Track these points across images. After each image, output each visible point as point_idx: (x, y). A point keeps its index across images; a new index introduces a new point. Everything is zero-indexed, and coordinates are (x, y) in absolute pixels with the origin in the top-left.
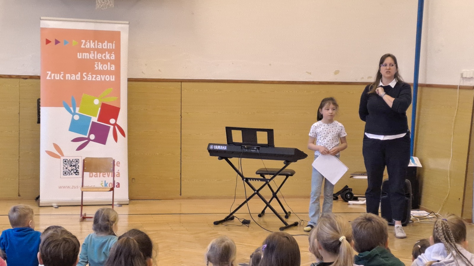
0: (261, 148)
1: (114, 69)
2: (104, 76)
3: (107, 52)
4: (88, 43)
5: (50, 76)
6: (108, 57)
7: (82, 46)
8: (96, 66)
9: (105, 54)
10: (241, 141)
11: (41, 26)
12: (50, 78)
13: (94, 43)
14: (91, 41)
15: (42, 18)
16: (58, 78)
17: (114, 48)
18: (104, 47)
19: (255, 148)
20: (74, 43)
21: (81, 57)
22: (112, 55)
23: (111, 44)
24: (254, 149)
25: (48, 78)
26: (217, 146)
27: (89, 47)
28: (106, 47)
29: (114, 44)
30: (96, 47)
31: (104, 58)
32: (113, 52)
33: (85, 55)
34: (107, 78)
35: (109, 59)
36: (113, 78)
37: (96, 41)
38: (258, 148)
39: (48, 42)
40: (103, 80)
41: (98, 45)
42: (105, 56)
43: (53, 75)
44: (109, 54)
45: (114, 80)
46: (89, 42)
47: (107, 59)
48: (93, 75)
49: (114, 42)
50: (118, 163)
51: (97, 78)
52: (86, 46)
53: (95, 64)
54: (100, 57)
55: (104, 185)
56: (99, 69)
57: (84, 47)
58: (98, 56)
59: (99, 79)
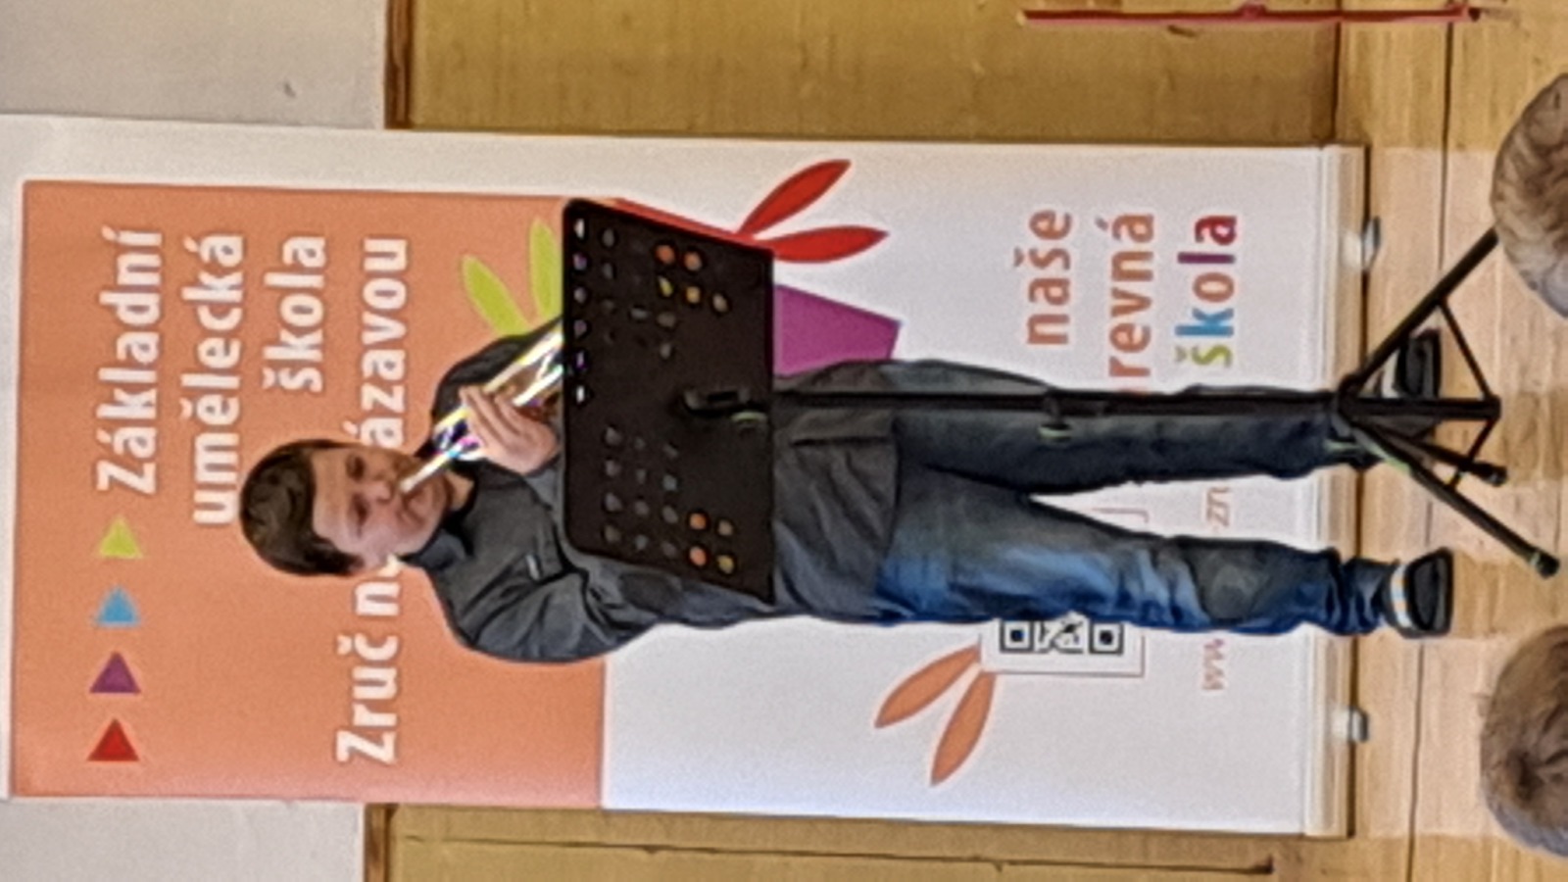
1: (319, 244)
2: (370, 319)
3: (190, 294)
4: (122, 435)
5: (373, 734)
6: (223, 289)
7: (145, 483)
8: (293, 383)
9: (204, 312)
13: (120, 395)
14: (107, 411)
16: (388, 675)
17: (151, 239)
18: (151, 316)
20: (118, 542)
21: (229, 497)
22: (206, 256)
23: (126, 261)
25: (385, 752)
27: (149, 434)
28: (151, 300)
29: (129, 238)
30: (147, 376)
31: (235, 316)
32: (190, 245)
33: (209, 467)
34: (390, 294)
35: (235, 278)
36: (390, 254)
37: (109, 374)
40: (395, 329)
41: (131, 363)
42: (220, 309)
43: (363, 717)
44: (206, 278)
45: (398, 247)
46: (112, 433)
47: (236, 296)
48: (367, 404)
49: (108, 234)
50: (1043, 225)
51: (387, 374)
52: (140, 452)
53: (277, 386)
54: (227, 350)
55: (1206, 343)
56: (315, 355)
57: (149, 469)
58: (220, 361)
59: (396, 356)
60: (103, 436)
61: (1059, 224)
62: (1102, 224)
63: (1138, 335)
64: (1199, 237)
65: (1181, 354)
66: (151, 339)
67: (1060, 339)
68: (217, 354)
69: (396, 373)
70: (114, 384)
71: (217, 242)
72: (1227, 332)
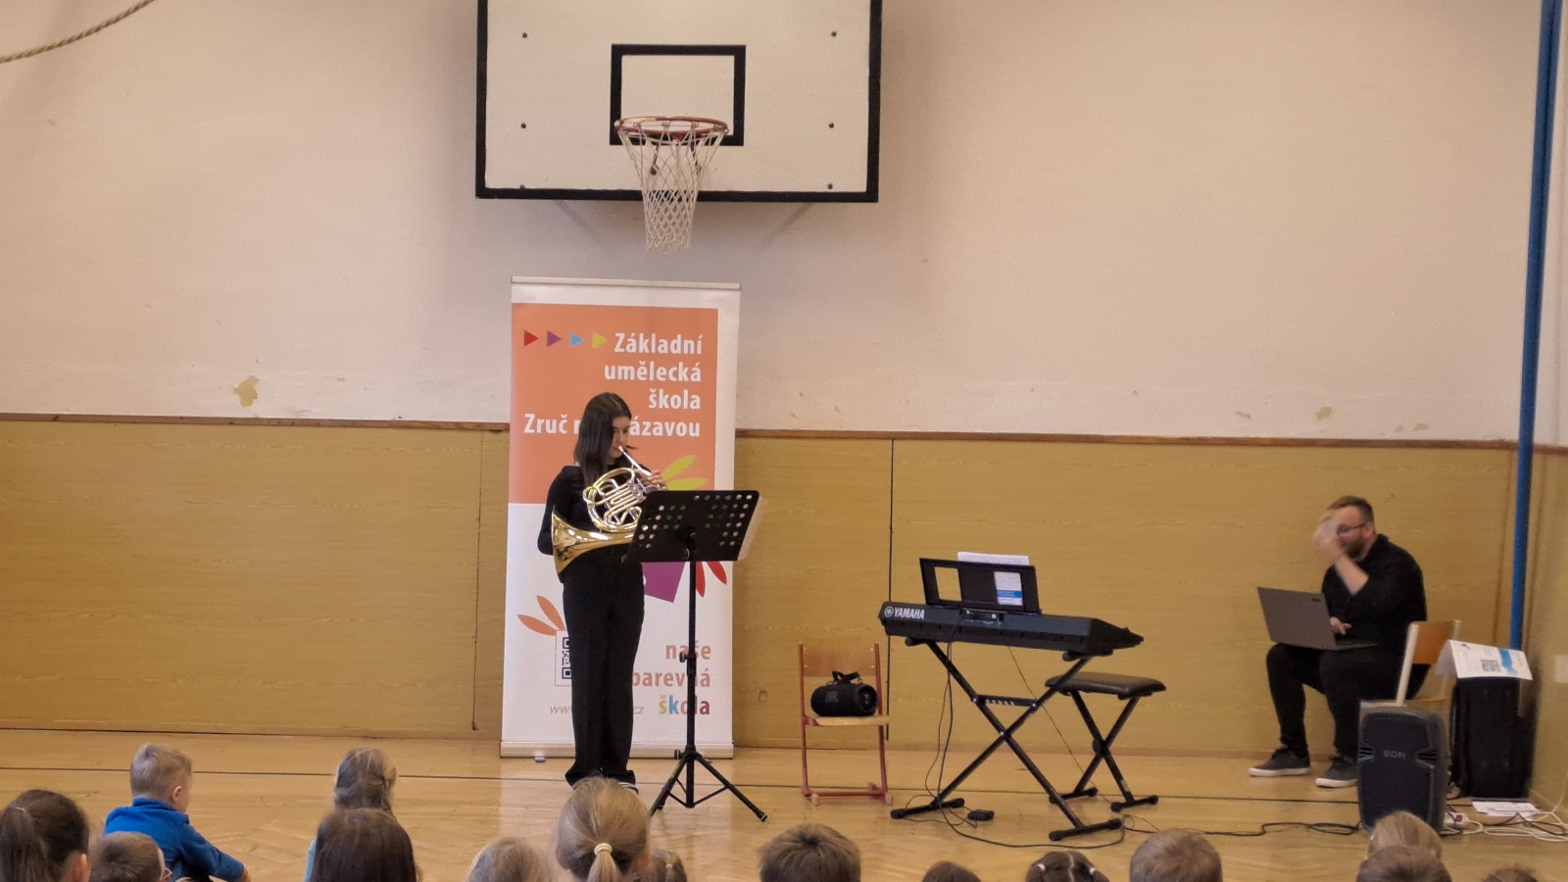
0: (1007, 617)
1: (698, 407)
2: (673, 424)
3: (681, 364)
4: (633, 340)
5: (534, 426)
6: (683, 375)
7: (618, 349)
8: (651, 398)
9: (675, 369)
10: (957, 597)
11: (515, 299)
12: (533, 431)
13: (647, 340)
14: (641, 336)
15: (516, 278)
16: (554, 431)
17: (699, 352)
18: (674, 351)
19: (994, 616)
20: (598, 340)
21: (613, 377)
22: (693, 369)
23: (692, 342)
24: (990, 619)
25: (528, 430)
26: (902, 609)
27: (634, 350)
28: (679, 351)
29: (699, 343)
30: (653, 351)
31: (673, 379)
32: (697, 364)
33: (623, 371)
34: (681, 431)
35: (686, 379)
36: (694, 430)
37: (654, 335)
38: (1002, 617)
39: (529, 338)
40: (670, 433)
41: (658, 344)
42: (676, 374)
43: (540, 422)
44: (687, 369)
45: (697, 434)
46: (634, 338)
47: (681, 379)
48: (644, 423)
49: (701, 337)
50: (706, 650)
51: (654, 431)
52: (628, 347)
53: (650, 393)
54: (662, 376)
55: (667, 705)
56: (661, 406)
57: (622, 350)
58: (658, 373)
59: (661, 434)
60: (633, 335)
61: (706, 655)
62: (707, 670)
63: (669, 682)
64: (703, 702)
65: (662, 697)
66: (666, 351)
67: (668, 657)
68: (661, 372)
69: (655, 433)
70: (650, 337)
71: (698, 373)
72: (671, 712)
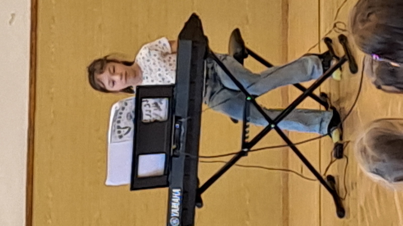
10: (162, 157)
19: (177, 125)
24: (180, 129)
26: (173, 210)
38: (178, 118)
